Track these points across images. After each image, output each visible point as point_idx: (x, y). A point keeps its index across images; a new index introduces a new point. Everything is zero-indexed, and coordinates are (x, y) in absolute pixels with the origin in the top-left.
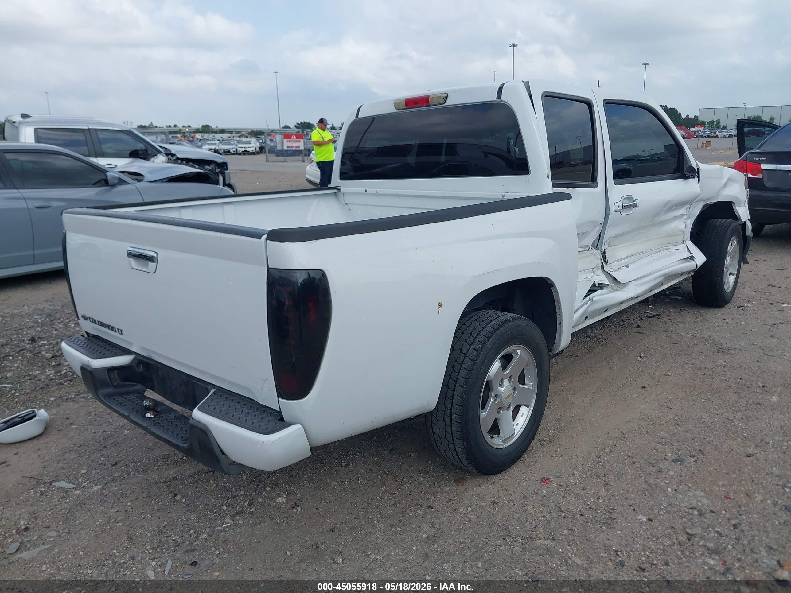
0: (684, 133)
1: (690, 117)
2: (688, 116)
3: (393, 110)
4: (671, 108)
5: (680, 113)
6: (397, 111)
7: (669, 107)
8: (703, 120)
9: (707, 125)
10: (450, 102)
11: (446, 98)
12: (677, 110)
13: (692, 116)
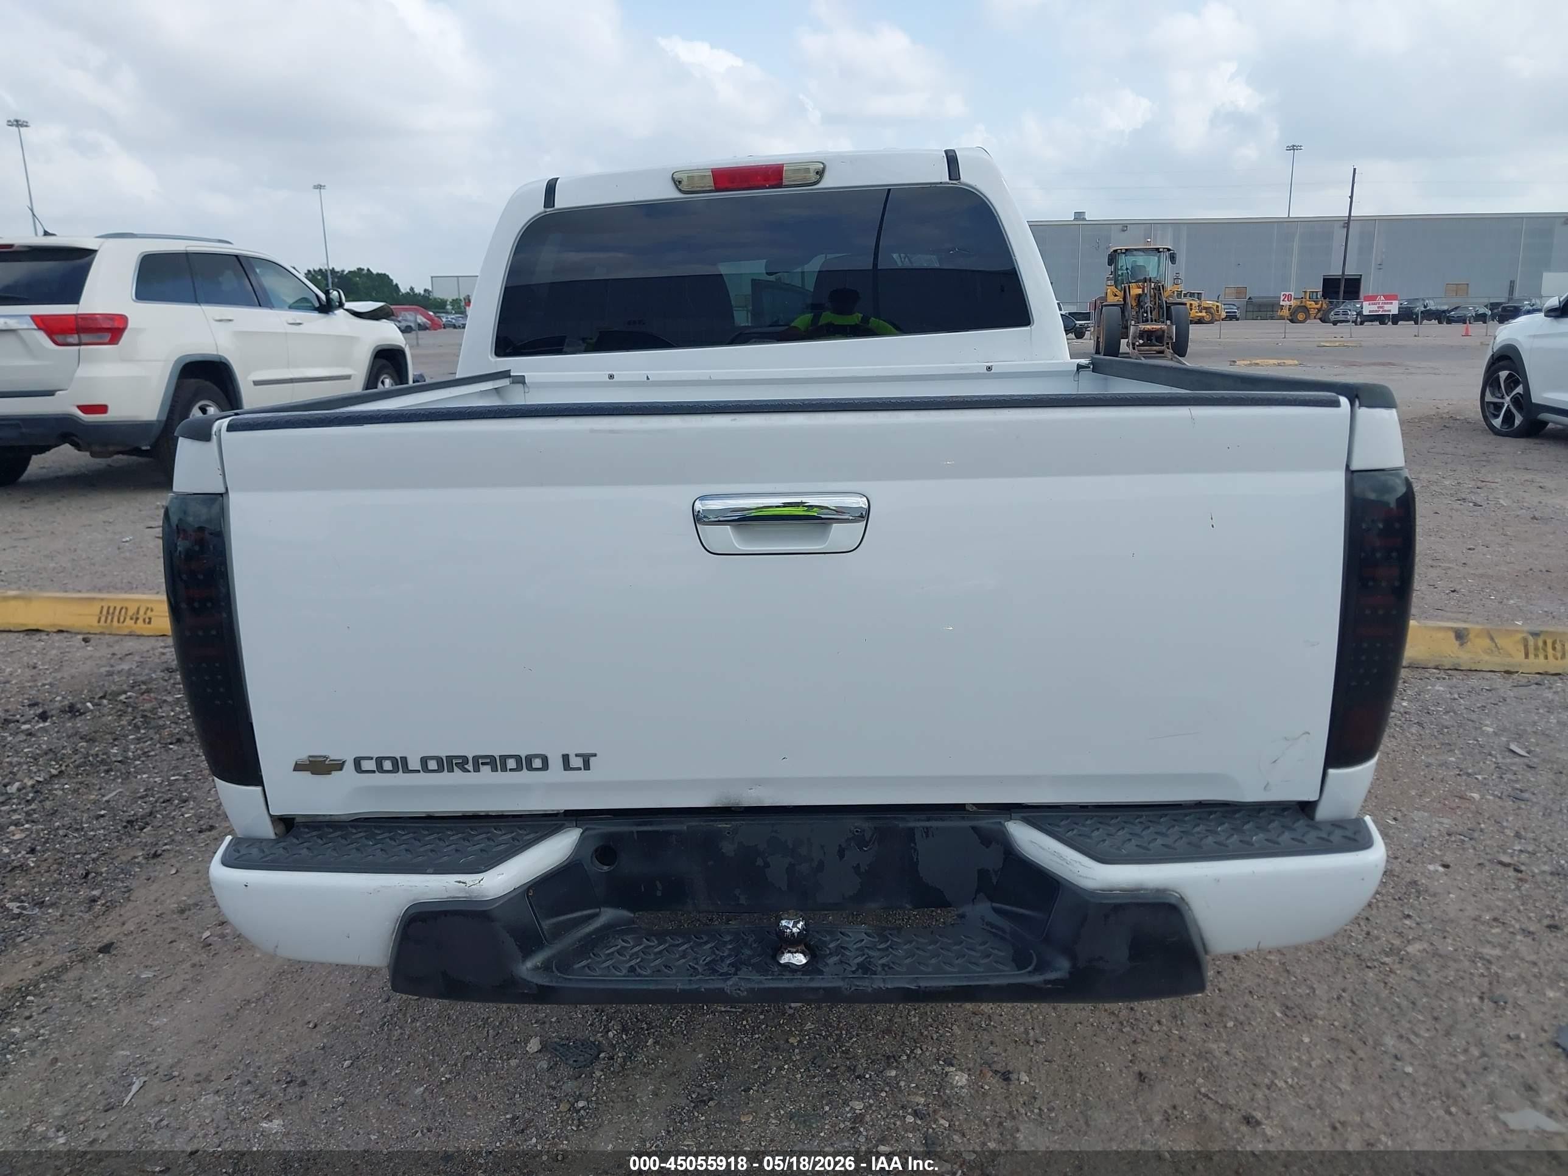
0: (425, 320)
1: (417, 291)
2: (412, 289)
3: (670, 193)
4: (378, 275)
5: (397, 285)
6: (677, 195)
7: (374, 272)
8: (441, 297)
9: (449, 307)
10: (829, 182)
11: (821, 173)
12: (391, 277)
13: (419, 290)
